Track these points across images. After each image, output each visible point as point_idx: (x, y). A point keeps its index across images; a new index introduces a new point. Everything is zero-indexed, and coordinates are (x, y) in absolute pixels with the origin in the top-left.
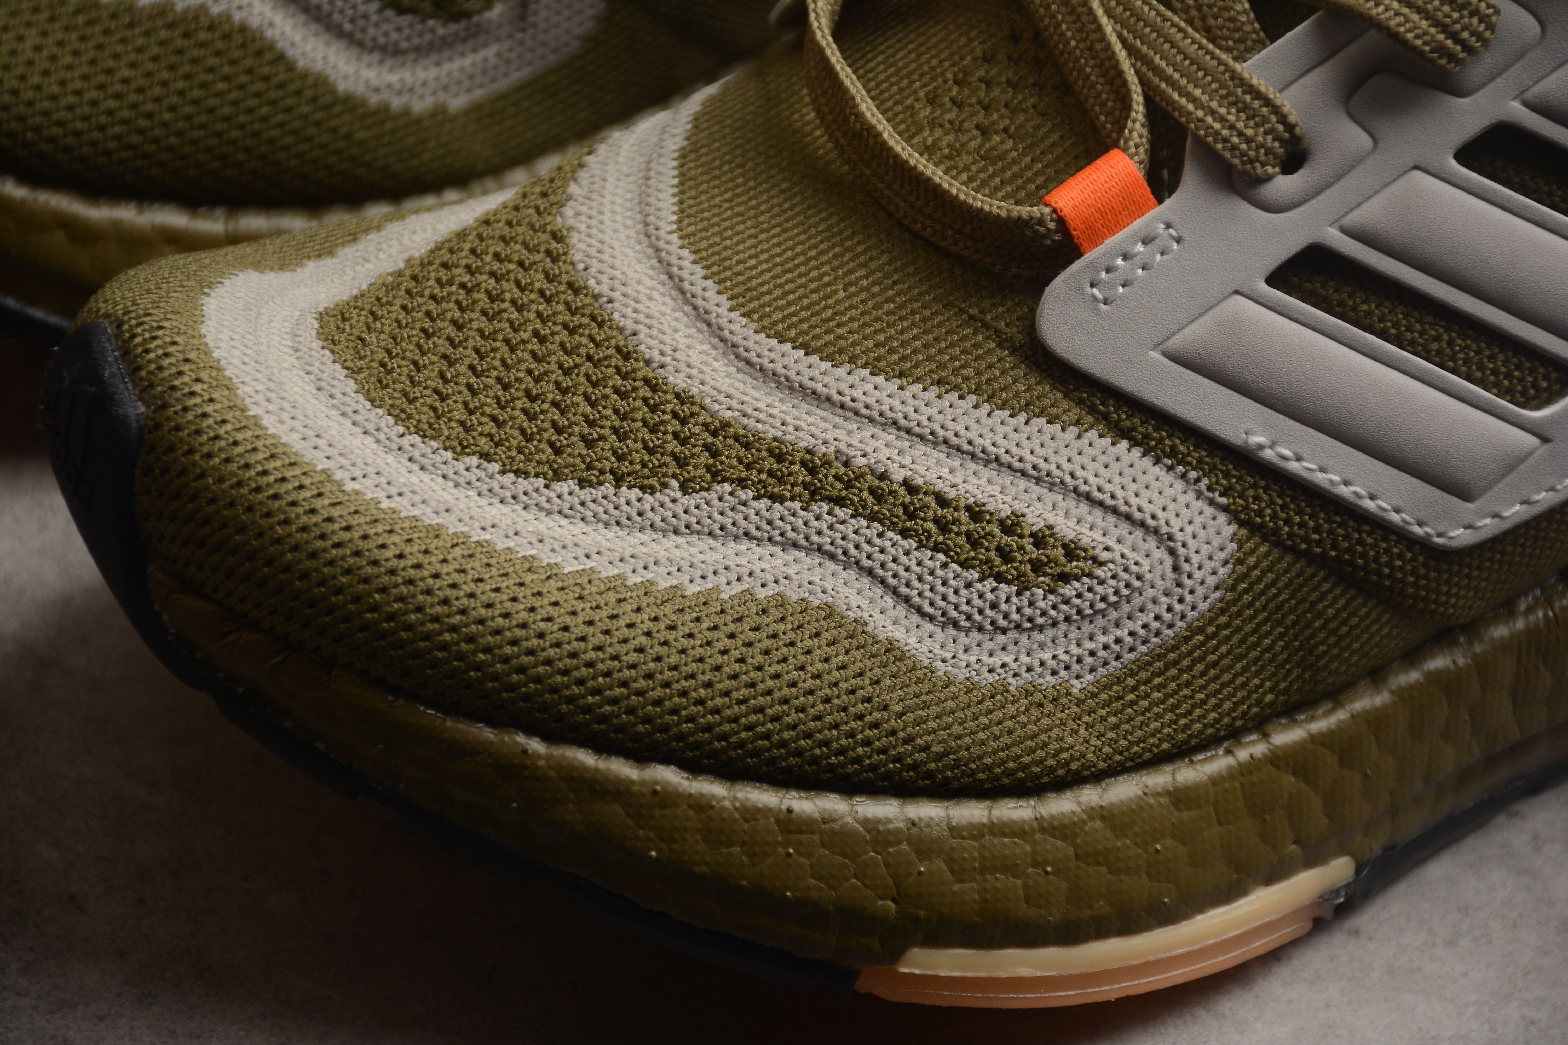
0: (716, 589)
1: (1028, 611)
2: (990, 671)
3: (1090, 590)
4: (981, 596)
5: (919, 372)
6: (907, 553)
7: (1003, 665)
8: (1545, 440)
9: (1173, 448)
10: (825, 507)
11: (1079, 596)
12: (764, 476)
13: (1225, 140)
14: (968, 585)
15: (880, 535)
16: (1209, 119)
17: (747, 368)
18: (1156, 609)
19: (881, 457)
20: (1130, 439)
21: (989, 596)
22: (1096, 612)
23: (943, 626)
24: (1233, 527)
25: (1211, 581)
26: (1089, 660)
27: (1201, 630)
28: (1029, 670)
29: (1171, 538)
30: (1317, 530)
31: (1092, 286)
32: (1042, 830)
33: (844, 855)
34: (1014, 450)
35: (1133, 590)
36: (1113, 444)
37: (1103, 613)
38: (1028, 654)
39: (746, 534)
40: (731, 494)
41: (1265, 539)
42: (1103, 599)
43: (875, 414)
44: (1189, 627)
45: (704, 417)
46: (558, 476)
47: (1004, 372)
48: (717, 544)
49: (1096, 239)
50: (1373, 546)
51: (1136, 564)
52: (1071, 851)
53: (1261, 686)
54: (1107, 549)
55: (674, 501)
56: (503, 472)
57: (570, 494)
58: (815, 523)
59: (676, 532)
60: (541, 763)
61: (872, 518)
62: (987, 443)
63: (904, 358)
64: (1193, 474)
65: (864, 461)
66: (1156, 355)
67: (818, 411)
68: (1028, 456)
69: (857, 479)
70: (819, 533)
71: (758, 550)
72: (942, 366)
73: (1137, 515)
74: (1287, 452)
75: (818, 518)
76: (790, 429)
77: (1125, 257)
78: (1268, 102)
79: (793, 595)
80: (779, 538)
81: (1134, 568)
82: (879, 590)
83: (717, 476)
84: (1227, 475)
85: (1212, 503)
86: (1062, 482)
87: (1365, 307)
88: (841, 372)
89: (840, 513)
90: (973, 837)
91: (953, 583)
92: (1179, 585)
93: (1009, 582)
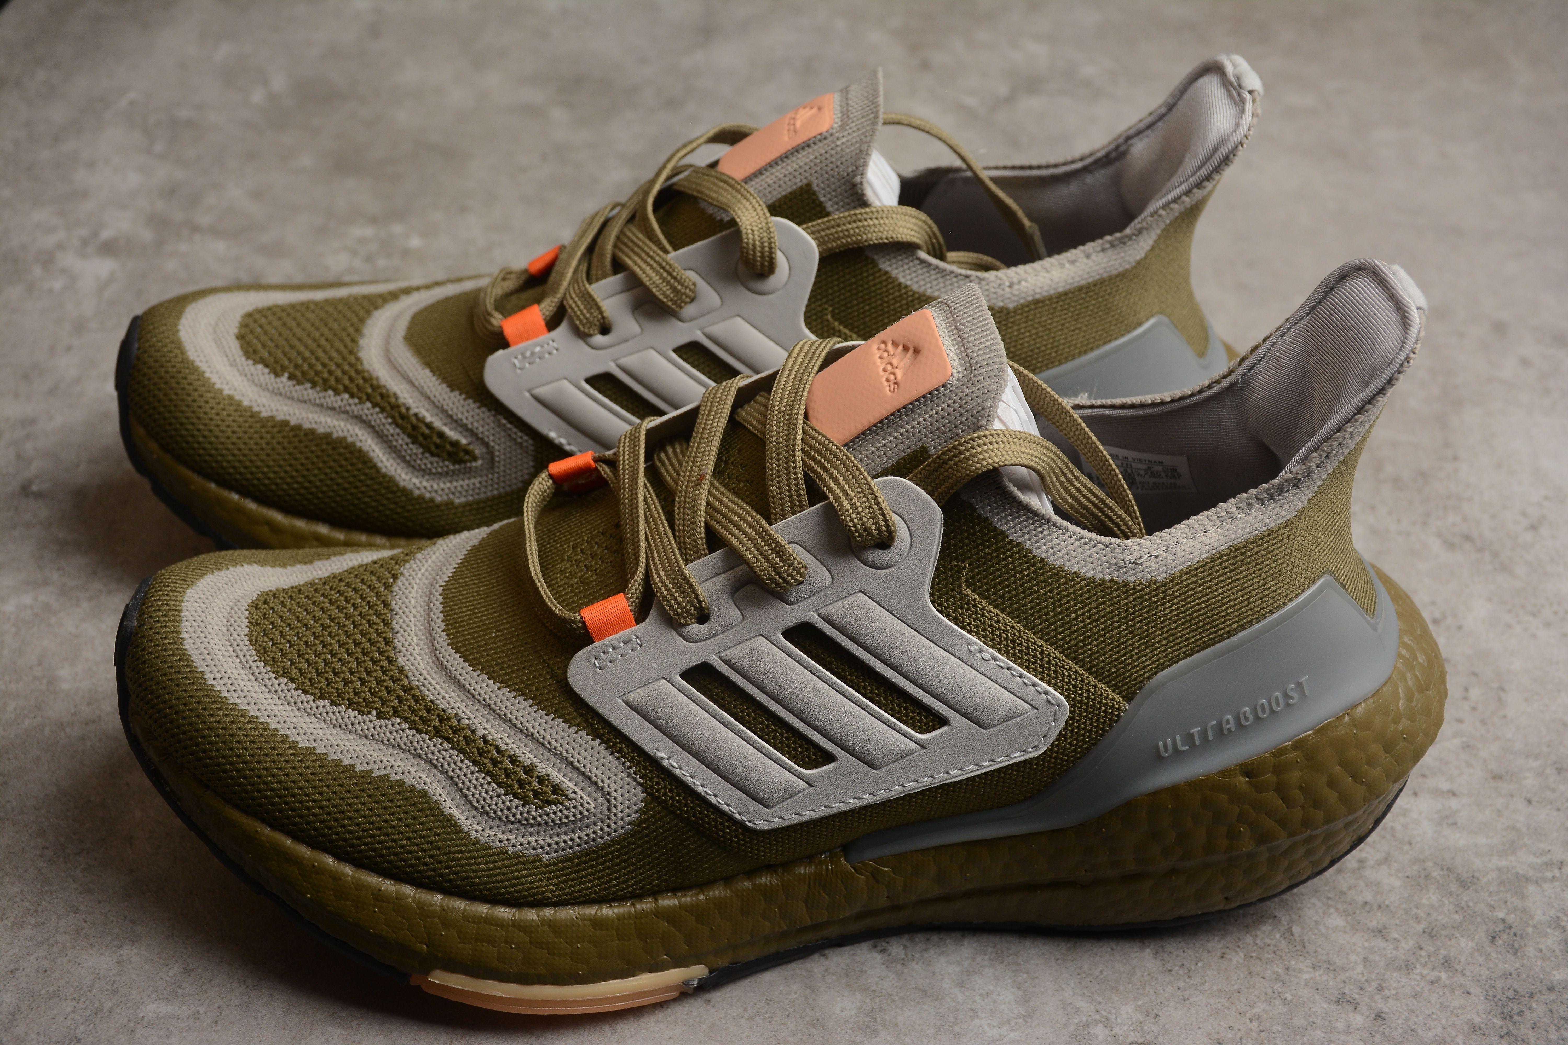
0: (371, 771)
1: (526, 815)
2: (500, 841)
3: (561, 811)
4: (503, 802)
5: (510, 683)
6: (472, 773)
7: (508, 840)
8: (811, 785)
9: (621, 749)
10: (440, 741)
11: (554, 813)
12: (417, 719)
13: (668, 601)
14: (499, 796)
15: (462, 761)
16: (663, 588)
17: (437, 662)
18: (595, 828)
19: (476, 722)
20: (601, 739)
21: (508, 803)
22: (562, 823)
23: (482, 814)
24: (644, 795)
25: (628, 819)
26: (555, 846)
27: (619, 843)
28: (521, 845)
29: (609, 794)
30: (686, 805)
31: (596, 659)
32: (514, 926)
33: (403, 918)
34: (542, 732)
35: (584, 816)
36: (592, 740)
37: (566, 824)
38: (523, 837)
39: (399, 746)
40: (399, 724)
41: (659, 804)
42: (567, 817)
43: (481, 699)
44: (612, 841)
45: (406, 682)
46: (322, 697)
47: (549, 691)
48: (383, 748)
49: (602, 636)
50: (714, 820)
51: (588, 803)
52: (528, 939)
53: (651, 876)
54: (575, 793)
55: (371, 721)
56: (296, 689)
57: (324, 707)
58: (432, 748)
59: (366, 737)
60: (264, 838)
61: (461, 751)
62: (530, 726)
63: (506, 674)
64: (629, 764)
65: (467, 722)
66: (619, 701)
67: (457, 691)
68: (548, 737)
69: (459, 730)
70: (433, 753)
71: (402, 755)
72: (522, 682)
73: (594, 779)
74: (675, 765)
75: (434, 746)
76: (440, 698)
77: (614, 648)
78: (691, 586)
79: (408, 782)
80: (413, 752)
81: (586, 805)
82: (453, 789)
83: (396, 713)
84: (645, 768)
85: (635, 780)
86: (561, 754)
87: (728, 699)
88: (475, 674)
89: (446, 745)
90: (474, 922)
91: (491, 793)
92: (609, 818)
93: (519, 799)
